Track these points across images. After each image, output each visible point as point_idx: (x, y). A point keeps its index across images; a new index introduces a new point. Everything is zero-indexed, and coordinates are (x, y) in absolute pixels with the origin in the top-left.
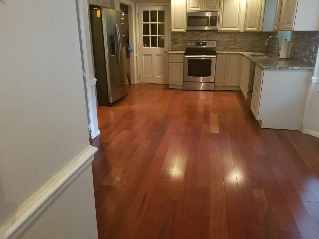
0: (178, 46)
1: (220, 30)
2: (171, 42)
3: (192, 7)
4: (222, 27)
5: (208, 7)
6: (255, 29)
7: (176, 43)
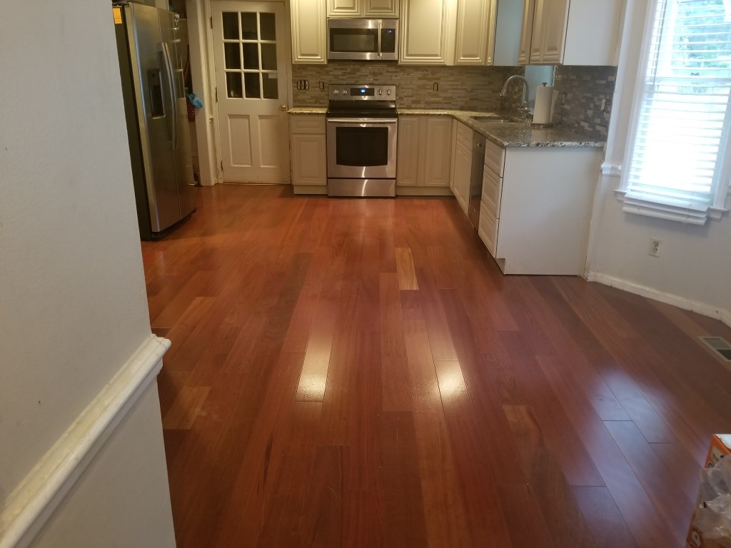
0: (309, 97)
1: (403, 60)
2: (294, 87)
3: (338, 8)
4: (408, 55)
5: (374, 9)
6: (477, 60)
7: (305, 88)
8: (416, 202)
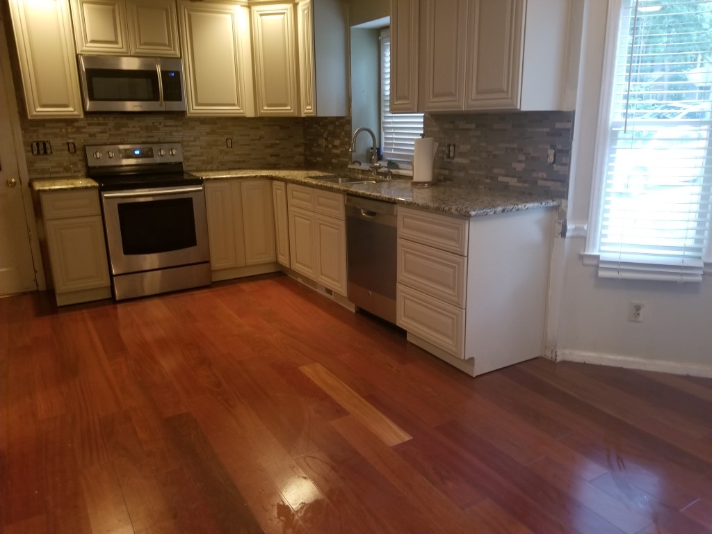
0: (54, 164)
1: (192, 111)
2: (27, 151)
3: (92, 41)
4: (198, 104)
6: (288, 110)
7: (45, 152)
8: (246, 287)
